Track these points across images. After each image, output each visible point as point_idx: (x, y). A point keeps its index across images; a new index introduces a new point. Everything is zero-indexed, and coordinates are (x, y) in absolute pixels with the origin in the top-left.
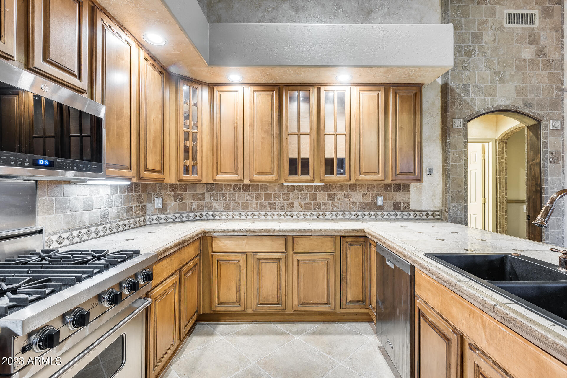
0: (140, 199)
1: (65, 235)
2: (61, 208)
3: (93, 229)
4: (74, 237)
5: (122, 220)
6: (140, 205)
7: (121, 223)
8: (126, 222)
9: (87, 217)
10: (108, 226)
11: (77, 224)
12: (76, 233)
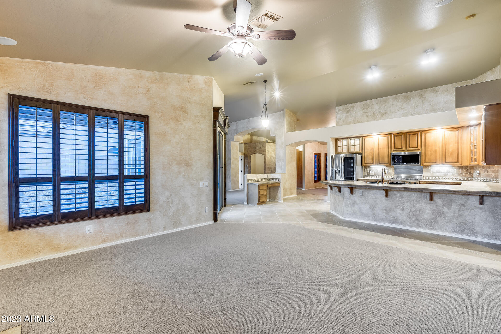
0: (467, 171)
1: (430, 177)
2: (429, 171)
3: (440, 178)
4: (433, 178)
5: (456, 177)
6: (468, 173)
7: (455, 178)
8: (458, 178)
9: (438, 174)
10: (447, 178)
11: (434, 175)
12: (434, 177)
